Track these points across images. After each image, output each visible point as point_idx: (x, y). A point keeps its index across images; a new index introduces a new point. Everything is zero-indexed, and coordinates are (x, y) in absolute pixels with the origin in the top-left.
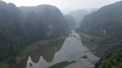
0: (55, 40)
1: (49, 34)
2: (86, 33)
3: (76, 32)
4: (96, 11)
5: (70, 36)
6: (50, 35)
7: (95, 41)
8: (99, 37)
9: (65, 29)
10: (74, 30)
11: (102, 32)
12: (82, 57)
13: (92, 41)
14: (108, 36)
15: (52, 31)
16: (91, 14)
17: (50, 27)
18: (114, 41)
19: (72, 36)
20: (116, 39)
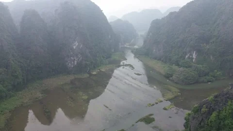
0: (86, 75)
1: (72, 63)
2: (155, 58)
3: (135, 57)
4: (177, 10)
5: (122, 65)
6: (76, 63)
7: (174, 77)
8: (181, 69)
9: (113, 51)
10: (132, 52)
11: (189, 58)
12: (141, 120)
13: (168, 76)
14: (201, 66)
15: (79, 56)
16: (167, 17)
17: (74, 47)
18: (214, 77)
19: (126, 65)
20: (218, 73)
